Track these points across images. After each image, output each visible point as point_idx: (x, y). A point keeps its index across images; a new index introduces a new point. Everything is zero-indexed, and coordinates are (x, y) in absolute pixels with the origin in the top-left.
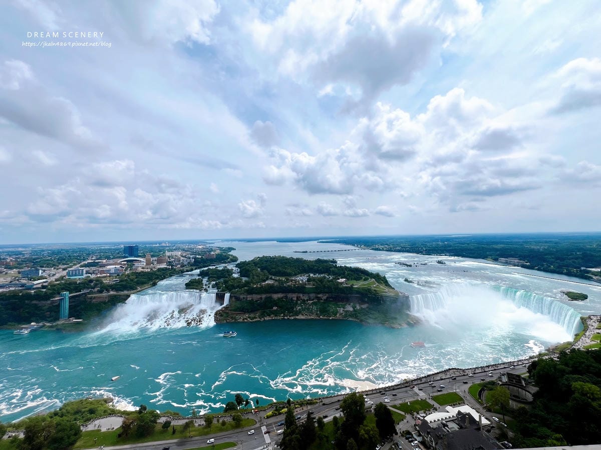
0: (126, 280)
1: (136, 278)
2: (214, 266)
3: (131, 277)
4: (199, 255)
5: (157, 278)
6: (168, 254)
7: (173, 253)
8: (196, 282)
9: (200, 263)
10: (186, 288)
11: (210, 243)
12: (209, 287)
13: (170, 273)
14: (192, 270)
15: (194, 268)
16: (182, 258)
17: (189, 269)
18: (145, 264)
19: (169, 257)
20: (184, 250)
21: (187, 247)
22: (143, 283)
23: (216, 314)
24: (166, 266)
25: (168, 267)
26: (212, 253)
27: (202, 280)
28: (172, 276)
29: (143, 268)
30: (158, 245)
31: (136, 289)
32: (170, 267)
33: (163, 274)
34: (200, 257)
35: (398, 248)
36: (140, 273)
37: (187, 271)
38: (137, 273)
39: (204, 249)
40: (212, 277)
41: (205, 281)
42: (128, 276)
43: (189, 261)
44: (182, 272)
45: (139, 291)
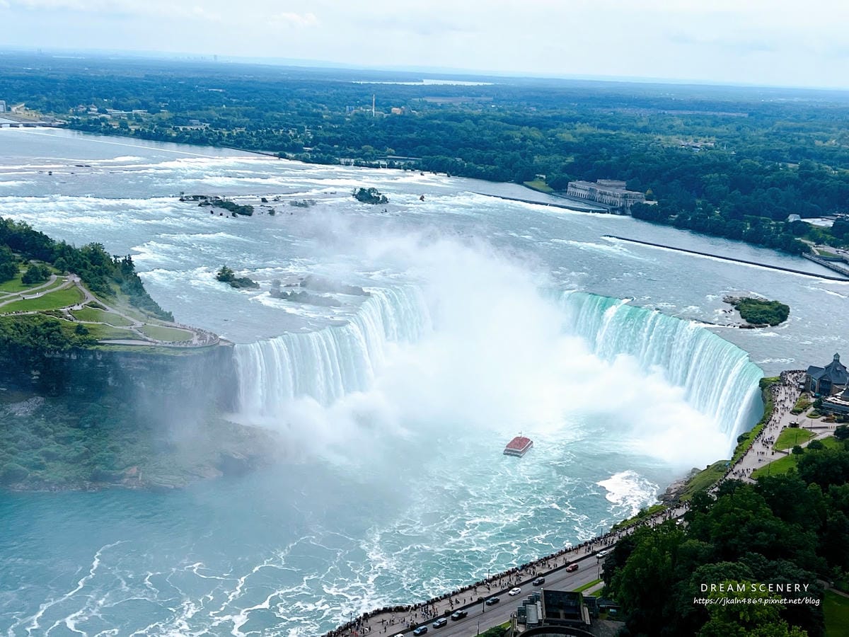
35: (196, 126)
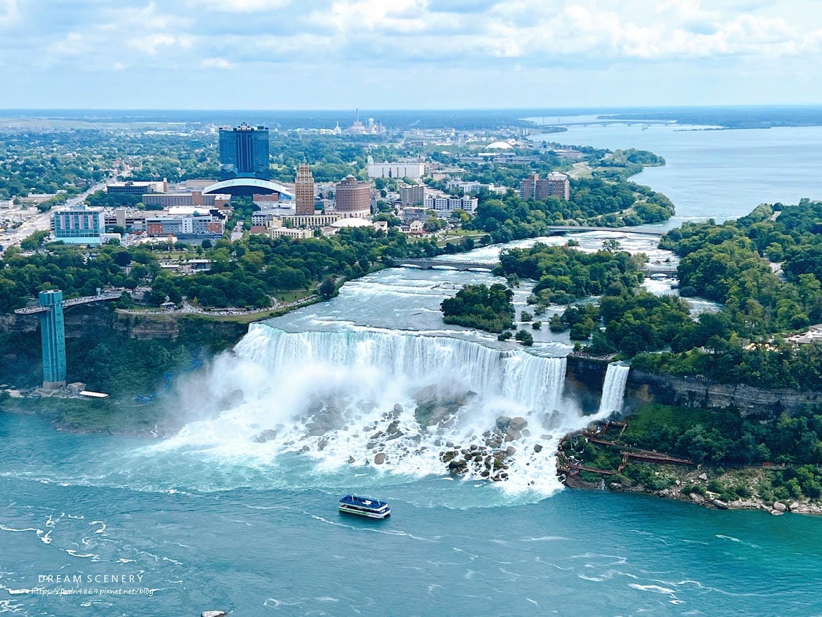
0: (233, 267)
1: (267, 260)
2: (563, 234)
3: (249, 256)
4: (499, 179)
5: (338, 269)
6: (375, 170)
7: (394, 166)
8: (485, 301)
10: (447, 322)
11: (546, 130)
12: (536, 327)
13: (385, 252)
14: (468, 246)
15: (476, 235)
16: (429, 192)
17: (456, 238)
18: (294, 207)
19: (380, 184)
20: (436, 156)
21: (448, 143)
22: (290, 284)
23: (566, 446)
24: (369, 223)
25: (377, 226)
26: (556, 175)
27: (510, 294)
28: (390, 265)
29: (287, 224)
30: (338, 130)
31: (268, 304)
32: (385, 228)
33: (361, 255)
34: (503, 190)
36: (277, 243)
37: (451, 249)
38: (268, 242)
39: (518, 153)
40: (547, 284)
42: (238, 249)
43: (456, 206)
44: (431, 250)
45: (280, 314)
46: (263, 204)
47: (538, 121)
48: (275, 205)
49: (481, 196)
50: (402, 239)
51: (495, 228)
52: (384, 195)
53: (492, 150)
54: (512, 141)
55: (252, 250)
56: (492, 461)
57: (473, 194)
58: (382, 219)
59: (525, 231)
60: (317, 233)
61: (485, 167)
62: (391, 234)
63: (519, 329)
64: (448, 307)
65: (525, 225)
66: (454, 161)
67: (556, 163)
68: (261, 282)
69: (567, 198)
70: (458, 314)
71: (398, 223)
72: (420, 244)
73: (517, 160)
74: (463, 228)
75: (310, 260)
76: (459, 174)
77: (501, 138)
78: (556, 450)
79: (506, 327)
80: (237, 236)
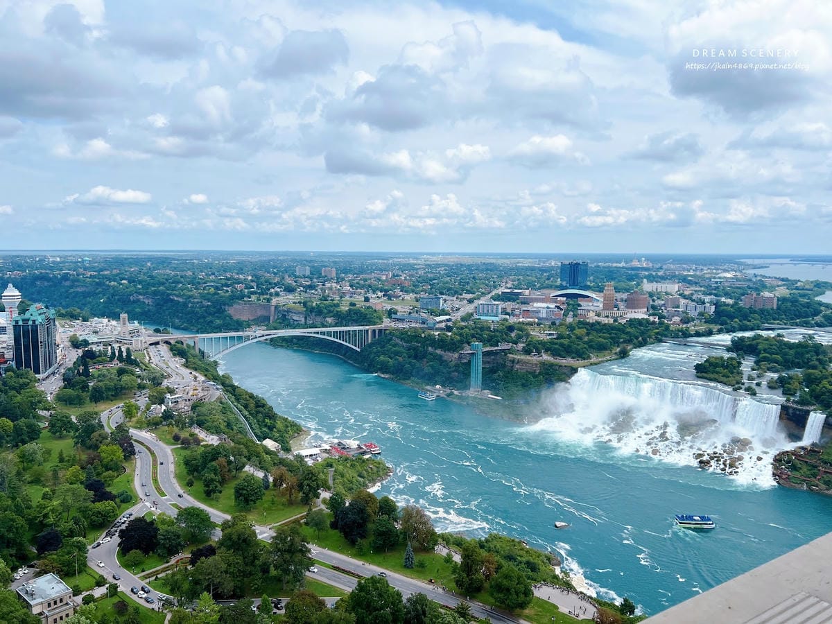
0: (569, 337)
1: (588, 334)
2: (772, 329)
3: (577, 331)
4: (727, 295)
5: (630, 341)
6: (648, 287)
7: (659, 285)
8: (723, 366)
9: (732, 317)
10: (698, 377)
11: (755, 267)
12: (758, 384)
13: (657, 333)
14: (709, 333)
15: (715, 328)
16: (683, 301)
17: (703, 328)
18: (601, 306)
19: (651, 295)
20: (684, 280)
21: (691, 273)
22: (601, 348)
23: (778, 460)
24: (646, 317)
25: (651, 319)
26: (767, 294)
27: (740, 363)
28: (661, 341)
29: (598, 315)
30: (623, 264)
31: (589, 358)
32: (657, 320)
33: (643, 334)
34: (730, 301)
36: (592, 325)
37: (698, 334)
38: (588, 324)
39: (738, 280)
40: (765, 359)
41: (747, 364)
42: (571, 328)
43: (700, 309)
44: (686, 334)
45: (596, 364)
46: (583, 303)
47: (749, 261)
48: (591, 304)
49: (717, 305)
50: (667, 327)
51: (726, 324)
52: (654, 301)
53: (720, 278)
54: (734, 273)
55: (579, 328)
56: (728, 462)
57: (711, 303)
58: (653, 315)
59: (746, 326)
60: (615, 321)
61: (717, 288)
62: (661, 323)
63: (746, 385)
64: (699, 368)
65: (745, 322)
66: (696, 283)
67: (764, 287)
68: (585, 346)
69: (775, 307)
70: (706, 373)
71: (664, 317)
72: (679, 331)
73: (738, 284)
74: (706, 322)
75: (613, 335)
76: (700, 291)
77: (725, 271)
78: (772, 461)
79: (738, 383)
80: (569, 320)
